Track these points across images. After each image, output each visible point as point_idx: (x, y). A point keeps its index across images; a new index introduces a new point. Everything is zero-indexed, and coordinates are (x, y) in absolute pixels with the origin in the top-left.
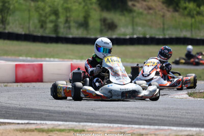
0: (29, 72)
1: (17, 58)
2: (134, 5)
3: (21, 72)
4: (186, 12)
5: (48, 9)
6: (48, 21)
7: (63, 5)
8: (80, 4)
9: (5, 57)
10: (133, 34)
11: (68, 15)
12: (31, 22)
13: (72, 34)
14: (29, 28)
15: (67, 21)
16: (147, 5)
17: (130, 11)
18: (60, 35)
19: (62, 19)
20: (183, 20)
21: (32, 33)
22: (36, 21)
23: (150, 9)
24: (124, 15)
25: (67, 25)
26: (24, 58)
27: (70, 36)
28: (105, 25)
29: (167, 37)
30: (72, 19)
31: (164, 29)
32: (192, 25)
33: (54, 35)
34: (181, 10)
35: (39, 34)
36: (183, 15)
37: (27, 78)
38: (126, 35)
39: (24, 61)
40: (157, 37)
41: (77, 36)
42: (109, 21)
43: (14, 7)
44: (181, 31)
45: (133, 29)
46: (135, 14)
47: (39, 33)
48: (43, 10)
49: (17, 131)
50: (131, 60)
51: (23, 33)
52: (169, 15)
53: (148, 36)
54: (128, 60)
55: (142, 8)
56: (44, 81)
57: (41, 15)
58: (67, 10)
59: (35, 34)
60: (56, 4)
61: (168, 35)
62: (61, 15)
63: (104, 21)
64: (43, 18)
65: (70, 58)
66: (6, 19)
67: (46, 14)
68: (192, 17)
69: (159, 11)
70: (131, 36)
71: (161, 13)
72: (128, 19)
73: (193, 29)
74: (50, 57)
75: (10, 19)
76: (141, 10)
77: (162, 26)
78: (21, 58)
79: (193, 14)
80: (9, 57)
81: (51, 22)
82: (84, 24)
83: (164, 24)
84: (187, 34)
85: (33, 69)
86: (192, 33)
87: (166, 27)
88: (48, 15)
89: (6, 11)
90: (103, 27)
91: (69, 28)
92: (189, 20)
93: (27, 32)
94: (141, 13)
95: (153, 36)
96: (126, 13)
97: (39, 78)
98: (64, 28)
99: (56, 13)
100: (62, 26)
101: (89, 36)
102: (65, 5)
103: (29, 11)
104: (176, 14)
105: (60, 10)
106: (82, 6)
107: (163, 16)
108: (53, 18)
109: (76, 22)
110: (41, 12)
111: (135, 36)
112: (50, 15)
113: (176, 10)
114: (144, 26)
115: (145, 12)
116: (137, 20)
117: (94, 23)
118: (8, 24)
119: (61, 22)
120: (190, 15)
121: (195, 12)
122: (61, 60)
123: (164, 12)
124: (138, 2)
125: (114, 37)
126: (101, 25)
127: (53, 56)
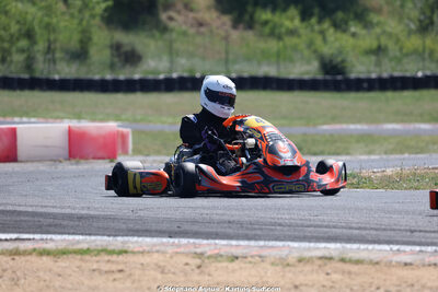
2: (171, 19)
4: (267, 30)
5: (14, 28)
6: (14, 49)
7: (41, 22)
8: (72, 16)
10: (171, 71)
11: (52, 38)
13: (58, 73)
15: (49, 50)
16: (195, 19)
17: (165, 29)
18: (37, 75)
19: (41, 46)
20: (262, 45)
23: (201, 24)
24: (153, 36)
25: (50, 56)
27: (57, 77)
28: (119, 56)
29: (234, 76)
30: (58, 45)
31: (227, 61)
32: (278, 55)
33: (26, 76)
34: (257, 26)
36: (261, 35)
38: (159, 74)
41: (68, 77)
42: (126, 48)
44: (259, 64)
45: (172, 62)
46: (174, 35)
48: (5, 29)
50: (170, 120)
52: (235, 35)
53: (198, 75)
54: (164, 119)
55: (185, 23)
56: (19, 159)
58: (49, 27)
60: (29, 17)
62: (38, 37)
63: (117, 48)
64: (6, 45)
65: (57, 118)
67: (12, 36)
68: (280, 38)
69: (218, 28)
70: (168, 75)
71: (223, 33)
72: (160, 43)
73: (281, 61)
74: (21, 116)
76: (184, 28)
77: (223, 56)
79: (280, 33)
81: (22, 51)
82: (80, 55)
83: (227, 52)
84: (267, 70)
86: (278, 68)
87: (231, 57)
88: (14, 38)
90: (116, 60)
91: (54, 61)
92: (273, 45)
94: (185, 34)
96: (157, 34)
97: (10, 155)
98: (44, 62)
99: (29, 35)
100: (40, 57)
101: (90, 76)
102: (46, 19)
104: (250, 35)
105: (37, 28)
106: (76, 21)
107: (226, 38)
108: (23, 43)
109: (66, 52)
110: (2, 33)
111: (175, 75)
112: (18, 39)
113: (250, 26)
114: (191, 55)
115: (192, 31)
116: (177, 45)
117: (100, 54)
119: (38, 51)
120: (275, 34)
121: (283, 30)
122: (41, 120)
123: (227, 31)
124: (179, 12)
125: (137, 77)
126: (112, 55)
127: (27, 114)
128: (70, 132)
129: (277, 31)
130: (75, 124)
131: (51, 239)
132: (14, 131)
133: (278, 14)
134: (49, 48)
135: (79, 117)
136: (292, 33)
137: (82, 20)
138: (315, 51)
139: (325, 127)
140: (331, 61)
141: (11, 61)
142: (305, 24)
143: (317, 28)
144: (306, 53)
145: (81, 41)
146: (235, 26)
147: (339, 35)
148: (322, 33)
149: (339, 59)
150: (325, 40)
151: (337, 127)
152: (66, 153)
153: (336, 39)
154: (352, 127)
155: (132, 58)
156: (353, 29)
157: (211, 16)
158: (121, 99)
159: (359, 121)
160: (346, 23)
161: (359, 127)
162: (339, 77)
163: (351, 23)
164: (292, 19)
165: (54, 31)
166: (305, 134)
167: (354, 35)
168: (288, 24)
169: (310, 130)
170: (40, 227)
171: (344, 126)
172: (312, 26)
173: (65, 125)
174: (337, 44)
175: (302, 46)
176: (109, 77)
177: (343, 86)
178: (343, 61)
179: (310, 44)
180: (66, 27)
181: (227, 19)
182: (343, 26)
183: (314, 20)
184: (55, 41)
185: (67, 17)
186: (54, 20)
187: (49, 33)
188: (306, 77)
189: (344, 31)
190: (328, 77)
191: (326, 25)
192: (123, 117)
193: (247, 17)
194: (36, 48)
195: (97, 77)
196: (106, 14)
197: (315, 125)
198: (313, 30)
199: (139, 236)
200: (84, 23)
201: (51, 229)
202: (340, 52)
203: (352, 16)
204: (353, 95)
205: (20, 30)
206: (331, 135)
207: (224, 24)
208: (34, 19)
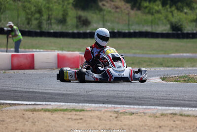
0: (23, 61)
1: (9, 49)
2: (104, 5)
3: (16, 61)
4: (147, 10)
5: (33, 9)
6: (33, 18)
7: (45, 6)
8: (59, 4)
11: (50, 13)
12: (19, 19)
13: (53, 29)
14: (18, 23)
15: (49, 19)
16: (114, 5)
17: (101, 10)
18: (43, 30)
19: (45, 17)
20: (144, 17)
22: (24, 19)
23: (117, 8)
24: (96, 13)
25: (49, 22)
27: (52, 31)
28: (80, 22)
29: (132, 31)
30: (53, 16)
31: (129, 25)
32: (152, 22)
33: (38, 31)
34: (143, 9)
35: (26, 30)
36: (144, 13)
37: (21, 65)
40: (123, 31)
41: (57, 31)
42: (83, 18)
43: (6, 7)
44: (143, 26)
45: (104, 25)
46: (105, 13)
47: (27, 28)
48: (29, 9)
52: (133, 12)
53: (116, 31)
55: (110, 7)
56: (35, 68)
57: (27, 14)
58: (49, 9)
60: (40, 4)
61: (132, 29)
62: (43, 13)
63: (79, 18)
64: (30, 16)
65: (52, 50)
67: (32, 12)
68: (152, 14)
71: (127, 12)
72: (99, 16)
73: (153, 25)
74: (36, 49)
75: (2, 16)
76: (109, 9)
77: (127, 22)
78: (12, 49)
79: (153, 12)
80: (2, 49)
81: (36, 19)
82: (63, 21)
83: (129, 21)
84: (148, 29)
85: (27, 59)
86: (152, 28)
87: (130, 23)
90: (79, 24)
91: (51, 24)
92: (150, 17)
94: (110, 12)
95: (120, 30)
96: (97, 12)
97: (31, 66)
98: (47, 24)
99: (40, 12)
100: (44, 22)
101: (67, 31)
102: (47, 5)
104: (139, 13)
105: (43, 9)
106: (61, 6)
107: (128, 14)
108: (37, 16)
109: (56, 19)
110: (28, 11)
112: (35, 14)
113: (139, 9)
114: (112, 22)
115: (113, 11)
116: (106, 17)
117: (71, 21)
119: (44, 19)
120: (150, 12)
121: (154, 11)
122: (45, 51)
123: (129, 11)
124: (107, 2)
125: (88, 31)
126: (77, 22)
127: (39, 48)
128: (58, 56)
129: (151, 11)
130: (60, 52)
131: (50, 105)
132: (33, 55)
133: (152, 3)
134: (49, 18)
135: (62, 49)
136: (158, 12)
137: (63, 6)
138: (168, 20)
139: (173, 55)
140: (175, 25)
141: (32, 24)
142: (164, 8)
143: (169, 10)
144: (164, 21)
145: (63, 15)
146: (132, 9)
147: (179, 13)
148: (172, 12)
149: (179, 24)
150: (173, 15)
151: (178, 54)
152: (56, 65)
153: (178, 15)
154: (185, 55)
155: (86, 23)
156: (185, 11)
157: (122, 4)
159: (188, 52)
160: (182, 7)
161: (188, 54)
162: (179, 32)
163: (185, 8)
164: (158, 6)
165: (51, 10)
166: (164, 58)
167: (186, 13)
168: (156, 8)
169: (166, 56)
170: (45, 99)
171: (181, 54)
172: (167, 9)
173: (56, 53)
174: (178, 17)
175: (163, 18)
176: (75, 31)
177: (181, 36)
178: (181, 25)
179: (166, 17)
180: (56, 9)
181: (129, 5)
182: (181, 9)
183: (168, 6)
184: (52, 15)
185: (57, 4)
186: (51, 5)
187: (49, 11)
188: (164, 32)
189: (181, 11)
190: (174, 32)
191: (173, 8)
193: (138, 5)
194: (43, 18)
195: (70, 31)
196: (74, 3)
197: (168, 54)
198: (167, 11)
199: (90, 103)
200: (65, 7)
201: (50, 100)
202: (180, 21)
203: (185, 4)
204: (185, 40)
205: (36, 10)
206: (175, 58)
207: (128, 8)
208: (42, 5)
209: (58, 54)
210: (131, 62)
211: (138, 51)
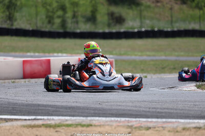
0: (37, 68)
1: (25, 54)
3: (28, 68)
5: (55, 5)
6: (55, 16)
9: (13, 54)
10: (141, 27)
11: (76, 9)
12: (38, 18)
13: (80, 29)
14: (36, 23)
15: (74, 16)
17: (138, 5)
18: (68, 30)
19: (69, 14)
20: (191, 12)
21: (39, 29)
22: (44, 17)
23: (158, 1)
24: (131, 8)
25: (74, 20)
26: (32, 54)
27: (78, 31)
28: (113, 19)
29: (175, 29)
30: (80, 13)
31: (172, 22)
32: (200, 17)
33: (61, 31)
34: (189, 2)
35: (47, 30)
36: (191, 7)
37: (35, 73)
38: (134, 29)
39: (32, 57)
40: (165, 30)
41: (85, 31)
42: (117, 15)
43: (21, 3)
44: (190, 23)
45: (141, 22)
46: (142, 8)
47: (47, 28)
48: (50, 5)
49: (24, 127)
50: (140, 54)
51: (31, 29)
53: (156, 29)
54: (136, 53)
57: (48, 11)
59: (43, 30)
61: (177, 27)
62: (68, 10)
63: (111, 15)
64: (50, 14)
65: (78, 53)
66: (13, 16)
67: (53, 9)
68: (201, 9)
69: (167, 3)
70: (140, 30)
71: (170, 7)
72: (135, 12)
73: (201, 21)
74: (58, 53)
75: (17, 15)
76: (148, 3)
77: (170, 18)
78: (29, 54)
80: (17, 54)
81: (59, 17)
82: (92, 19)
83: (172, 17)
84: (196, 26)
85: (41, 65)
86: (200, 25)
87: (174, 19)
88: (55, 10)
89: (13, 8)
90: (111, 21)
91: (77, 22)
92: (197, 12)
93: (35, 28)
94: (149, 7)
95: (161, 29)
96: (134, 7)
98: (72, 23)
99: (63, 8)
100: (69, 21)
101: (97, 31)
103: (36, 6)
104: (184, 7)
105: (68, 5)
107: (171, 9)
108: (60, 13)
109: (83, 17)
110: (48, 7)
111: (143, 30)
112: (57, 11)
114: (152, 19)
115: (153, 5)
116: (145, 13)
117: (102, 17)
118: (16, 20)
119: (68, 17)
120: (198, 7)
122: (69, 55)
123: (172, 5)
125: (122, 30)
126: (109, 19)
127: (61, 52)
129: (200, 5)
132: (49, 61)
145: (92, 12)
155: (120, 20)
158: (113, 42)
173: (77, 57)
176: (107, 30)
180: (84, 4)
187: (74, 7)
192: (114, 52)
194: (67, 15)
195: (101, 31)
205: (58, 6)
207: (171, 1)
209: (79, 59)
210: (172, 67)
211: (182, 53)
